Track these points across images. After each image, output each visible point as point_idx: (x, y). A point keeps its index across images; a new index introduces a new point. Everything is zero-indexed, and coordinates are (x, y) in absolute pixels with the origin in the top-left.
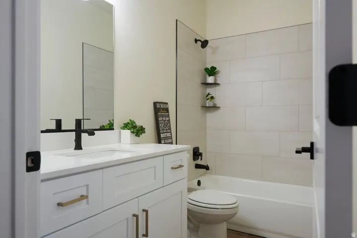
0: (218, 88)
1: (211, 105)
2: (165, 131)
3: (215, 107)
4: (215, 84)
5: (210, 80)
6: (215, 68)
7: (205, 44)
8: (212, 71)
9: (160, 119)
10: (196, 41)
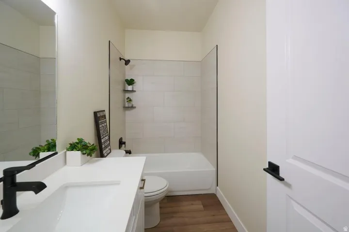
0: (134, 94)
1: (130, 106)
2: (104, 136)
3: (132, 107)
4: (133, 91)
5: (130, 88)
6: (134, 80)
7: (127, 62)
8: (131, 82)
9: (100, 126)
10: (121, 59)
